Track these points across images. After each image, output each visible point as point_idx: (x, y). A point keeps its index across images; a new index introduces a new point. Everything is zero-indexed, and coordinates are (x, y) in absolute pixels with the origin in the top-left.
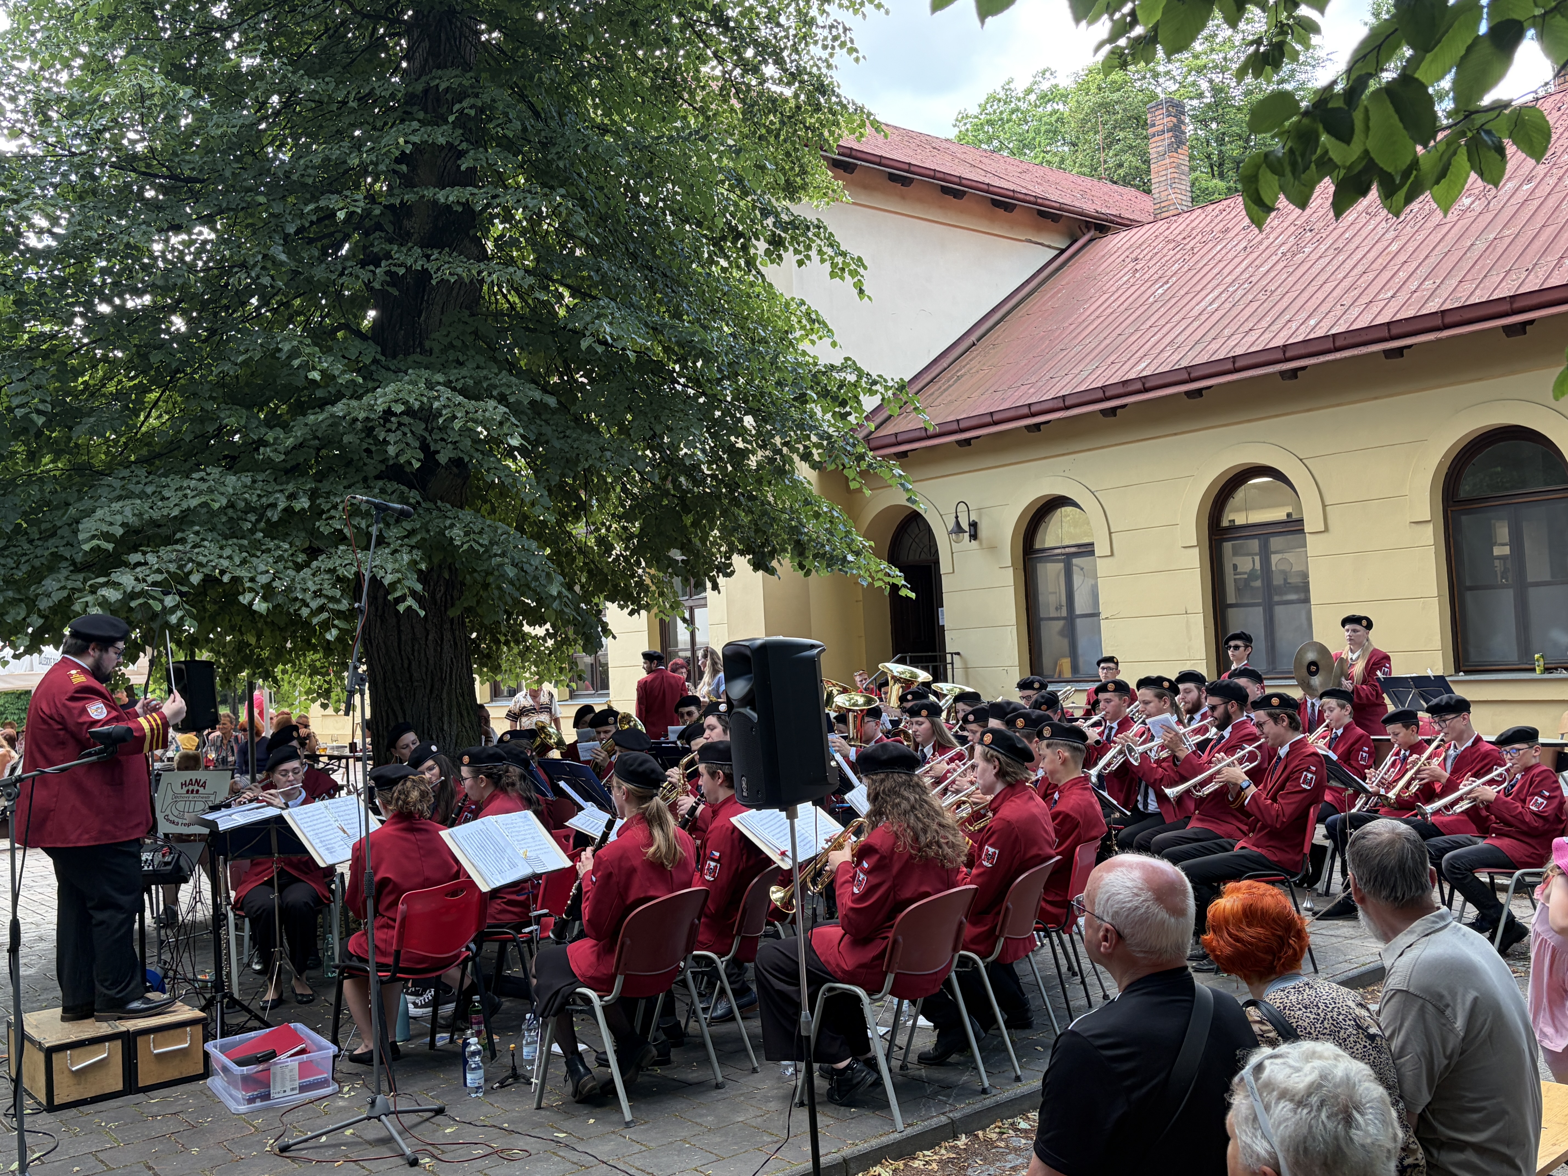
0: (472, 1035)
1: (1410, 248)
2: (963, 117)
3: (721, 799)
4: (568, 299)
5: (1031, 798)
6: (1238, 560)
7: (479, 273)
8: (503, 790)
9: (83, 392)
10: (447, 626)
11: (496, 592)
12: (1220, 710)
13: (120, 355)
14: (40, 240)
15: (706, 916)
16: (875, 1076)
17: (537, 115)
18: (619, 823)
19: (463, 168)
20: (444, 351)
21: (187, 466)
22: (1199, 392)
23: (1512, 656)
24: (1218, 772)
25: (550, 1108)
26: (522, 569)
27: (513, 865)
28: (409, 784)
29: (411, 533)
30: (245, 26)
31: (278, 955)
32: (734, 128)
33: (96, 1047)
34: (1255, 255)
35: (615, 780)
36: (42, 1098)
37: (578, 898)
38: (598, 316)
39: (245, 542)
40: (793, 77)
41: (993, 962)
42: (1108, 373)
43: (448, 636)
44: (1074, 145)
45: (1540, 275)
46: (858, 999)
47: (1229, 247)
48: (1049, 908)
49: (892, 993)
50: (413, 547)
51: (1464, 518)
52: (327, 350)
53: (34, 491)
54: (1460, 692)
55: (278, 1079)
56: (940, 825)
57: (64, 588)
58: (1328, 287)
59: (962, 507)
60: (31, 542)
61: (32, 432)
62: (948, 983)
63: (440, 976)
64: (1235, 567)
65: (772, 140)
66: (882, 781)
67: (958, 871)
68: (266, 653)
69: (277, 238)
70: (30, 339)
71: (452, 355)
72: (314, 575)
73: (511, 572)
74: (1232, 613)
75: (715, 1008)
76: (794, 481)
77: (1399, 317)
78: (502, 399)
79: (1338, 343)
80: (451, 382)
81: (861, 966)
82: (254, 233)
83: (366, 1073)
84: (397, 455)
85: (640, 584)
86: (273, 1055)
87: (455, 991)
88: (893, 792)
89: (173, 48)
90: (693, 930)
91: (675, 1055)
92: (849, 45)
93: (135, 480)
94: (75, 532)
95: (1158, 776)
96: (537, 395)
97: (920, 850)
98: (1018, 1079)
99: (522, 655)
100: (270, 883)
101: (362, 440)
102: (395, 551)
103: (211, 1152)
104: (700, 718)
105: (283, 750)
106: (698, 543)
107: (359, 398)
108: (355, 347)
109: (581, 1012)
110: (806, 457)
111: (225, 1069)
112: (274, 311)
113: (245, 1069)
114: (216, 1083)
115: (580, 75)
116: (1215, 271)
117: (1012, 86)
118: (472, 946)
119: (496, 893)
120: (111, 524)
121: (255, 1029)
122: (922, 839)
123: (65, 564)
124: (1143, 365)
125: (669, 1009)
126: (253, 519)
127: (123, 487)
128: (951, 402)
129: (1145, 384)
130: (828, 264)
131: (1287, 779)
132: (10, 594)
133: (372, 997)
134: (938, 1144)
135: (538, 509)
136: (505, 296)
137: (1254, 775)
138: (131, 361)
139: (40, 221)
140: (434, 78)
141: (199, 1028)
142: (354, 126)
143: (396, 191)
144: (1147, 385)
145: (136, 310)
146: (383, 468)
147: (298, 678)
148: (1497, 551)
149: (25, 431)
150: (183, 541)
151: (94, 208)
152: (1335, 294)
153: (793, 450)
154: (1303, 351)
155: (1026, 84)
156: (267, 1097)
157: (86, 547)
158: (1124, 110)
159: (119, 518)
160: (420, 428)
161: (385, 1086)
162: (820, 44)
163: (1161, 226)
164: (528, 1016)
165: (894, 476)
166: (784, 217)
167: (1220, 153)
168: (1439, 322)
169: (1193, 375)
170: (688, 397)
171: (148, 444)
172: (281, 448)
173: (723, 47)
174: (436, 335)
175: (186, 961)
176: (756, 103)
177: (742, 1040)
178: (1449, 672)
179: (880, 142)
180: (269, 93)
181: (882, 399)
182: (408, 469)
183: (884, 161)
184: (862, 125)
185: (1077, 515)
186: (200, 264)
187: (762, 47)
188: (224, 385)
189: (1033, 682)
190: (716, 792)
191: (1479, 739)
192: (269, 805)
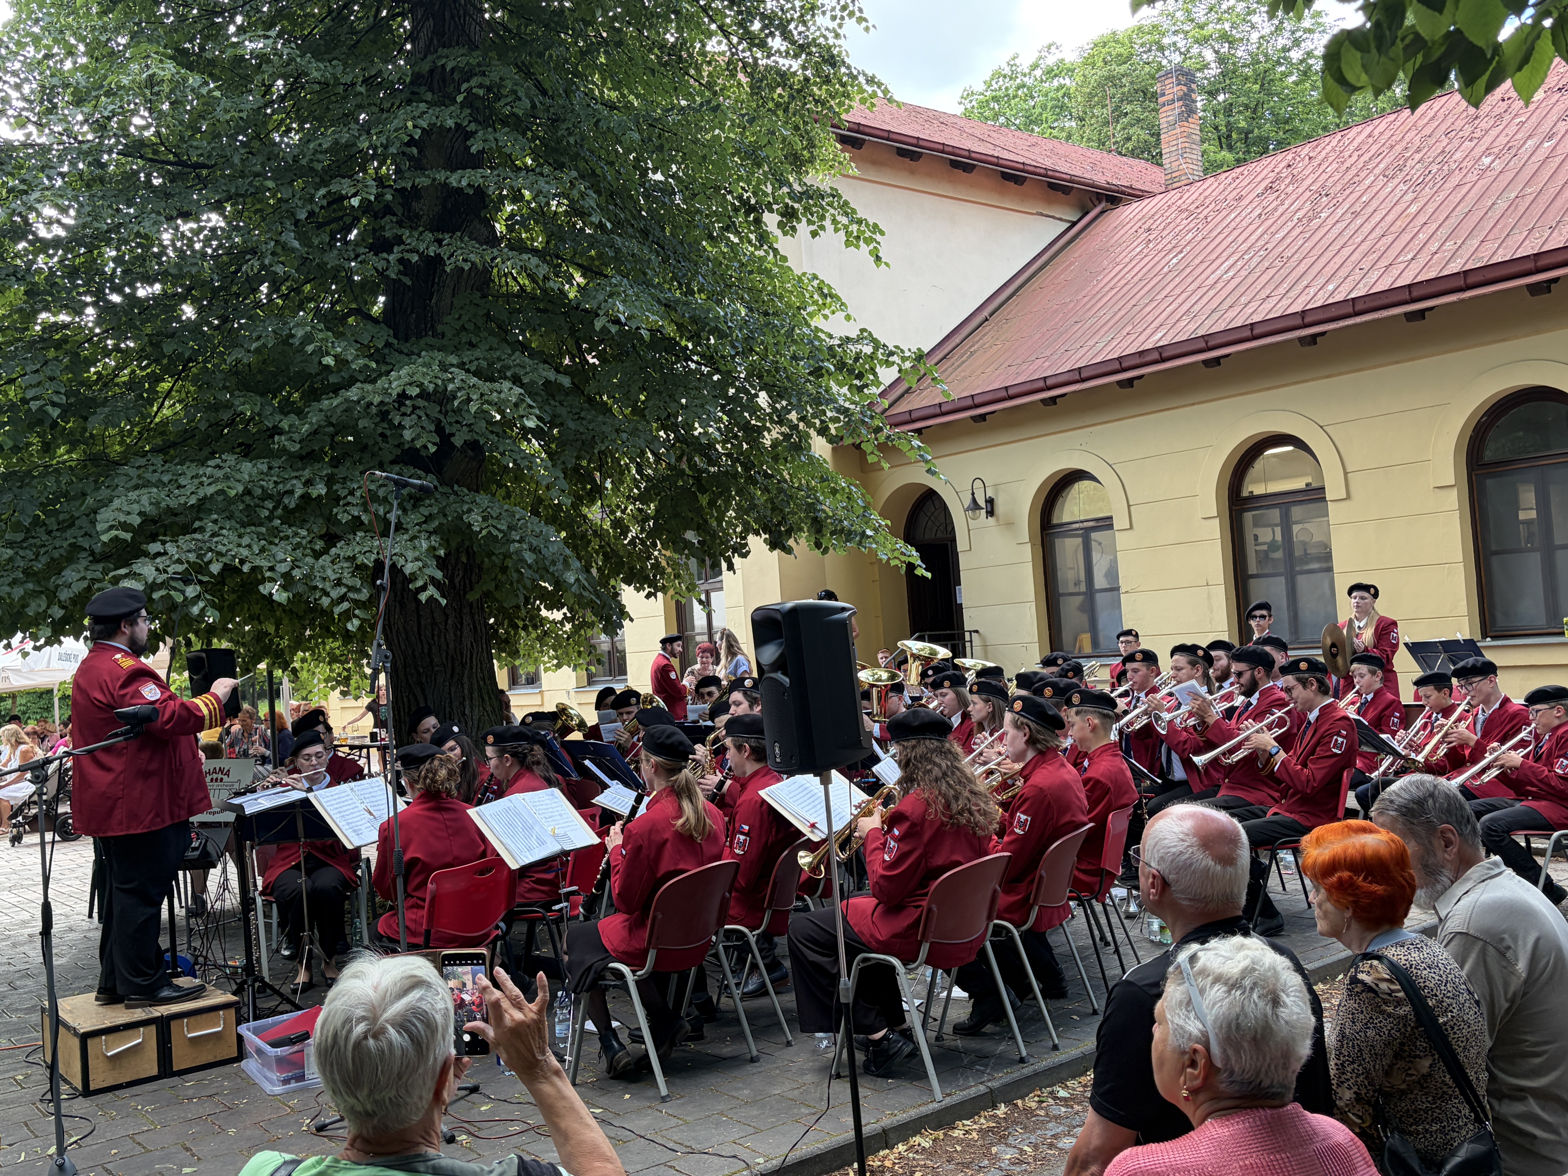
1: (1430, 209)
2: (969, 95)
3: (749, 773)
4: (579, 278)
5: (1063, 765)
6: (1260, 531)
7: (491, 257)
8: (529, 769)
9: (96, 382)
10: (466, 610)
11: (515, 575)
12: (1247, 676)
13: (132, 345)
14: (49, 231)
15: (737, 891)
16: (911, 1046)
17: (544, 93)
18: (646, 800)
19: (473, 149)
20: (456, 334)
21: (203, 454)
22: (1217, 361)
23: (1541, 620)
24: (1247, 739)
25: (584, 1084)
26: (540, 555)
27: (542, 843)
28: (436, 763)
29: (428, 519)
30: (247, 7)
31: (307, 939)
32: (742, 101)
33: (129, 1033)
34: (1270, 222)
35: (643, 753)
36: (78, 1083)
37: (606, 874)
38: (611, 295)
39: (263, 530)
40: (800, 49)
41: (1027, 931)
42: (1124, 344)
43: (467, 619)
44: (1081, 119)
45: (1564, 231)
46: (893, 968)
47: (1244, 214)
48: (1082, 877)
49: (927, 962)
50: (430, 533)
51: (1489, 482)
52: (339, 335)
53: (50, 482)
54: (1490, 656)
56: (972, 792)
57: (83, 578)
58: (1346, 252)
59: (978, 483)
60: (49, 533)
61: (47, 424)
62: (983, 952)
64: (1256, 537)
65: (780, 113)
66: (914, 747)
67: (990, 839)
68: (285, 642)
69: (288, 224)
70: (44, 329)
71: (464, 338)
72: (333, 563)
73: (529, 557)
74: (1253, 583)
75: (746, 983)
76: (811, 458)
77: (1419, 279)
78: (516, 380)
79: (1358, 307)
80: (464, 364)
81: (895, 936)
82: (263, 219)
84: (413, 440)
85: (657, 566)
86: (306, 1036)
88: (925, 758)
89: (176, 31)
91: (707, 1030)
92: (858, 14)
93: (151, 468)
94: (93, 523)
96: (551, 375)
97: (951, 817)
98: (1055, 1048)
99: (539, 639)
100: (297, 867)
101: (376, 424)
102: (412, 539)
103: (248, 1132)
104: (721, 697)
105: (307, 734)
106: (715, 524)
107: (373, 381)
108: (367, 332)
109: (614, 986)
110: (823, 431)
111: (260, 1052)
112: (284, 297)
113: (279, 1051)
114: (250, 1065)
115: (589, 51)
116: (1230, 239)
117: (1017, 61)
118: (502, 925)
119: (526, 870)
120: (129, 513)
121: (287, 1012)
122: (955, 807)
123: (84, 554)
124: (1160, 335)
125: (701, 984)
126: (271, 506)
127: (139, 477)
128: (965, 378)
129: (1162, 354)
130: (842, 233)
131: (1318, 744)
132: (30, 586)
134: (978, 1114)
135: (554, 492)
136: (515, 279)
137: (1284, 741)
138: (143, 350)
139: (49, 212)
140: (440, 57)
141: (232, 1012)
142: (360, 107)
143: (406, 174)
144: (1165, 355)
145: (147, 299)
146: (399, 452)
147: (317, 667)
148: (1522, 516)
149: (40, 422)
150: (201, 530)
151: (103, 197)
152: (1353, 258)
153: (810, 425)
154: (1322, 316)
155: (1032, 60)
156: (301, 1078)
157: (105, 538)
158: (1132, 83)
159: (136, 508)
160: (434, 410)
162: (828, 14)
163: (1173, 195)
164: (560, 993)
165: (912, 448)
166: (797, 187)
167: (1228, 124)
168: (1461, 283)
169: (1211, 343)
170: (702, 374)
171: (163, 433)
172: (296, 437)
173: (728, 20)
174: (447, 319)
175: (215, 944)
176: (764, 77)
177: (775, 1014)
178: (1477, 636)
179: (887, 118)
180: (274, 77)
181: (900, 371)
182: (423, 453)
183: (892, 136)
184: (874, 95)
185: (1095, 489)
186: (209, 251)
187: (768, 20)
188: (237, 373)
189: (1056, 659)
190: (743, 766)
191: (1506, 700)
192: (294, 789)
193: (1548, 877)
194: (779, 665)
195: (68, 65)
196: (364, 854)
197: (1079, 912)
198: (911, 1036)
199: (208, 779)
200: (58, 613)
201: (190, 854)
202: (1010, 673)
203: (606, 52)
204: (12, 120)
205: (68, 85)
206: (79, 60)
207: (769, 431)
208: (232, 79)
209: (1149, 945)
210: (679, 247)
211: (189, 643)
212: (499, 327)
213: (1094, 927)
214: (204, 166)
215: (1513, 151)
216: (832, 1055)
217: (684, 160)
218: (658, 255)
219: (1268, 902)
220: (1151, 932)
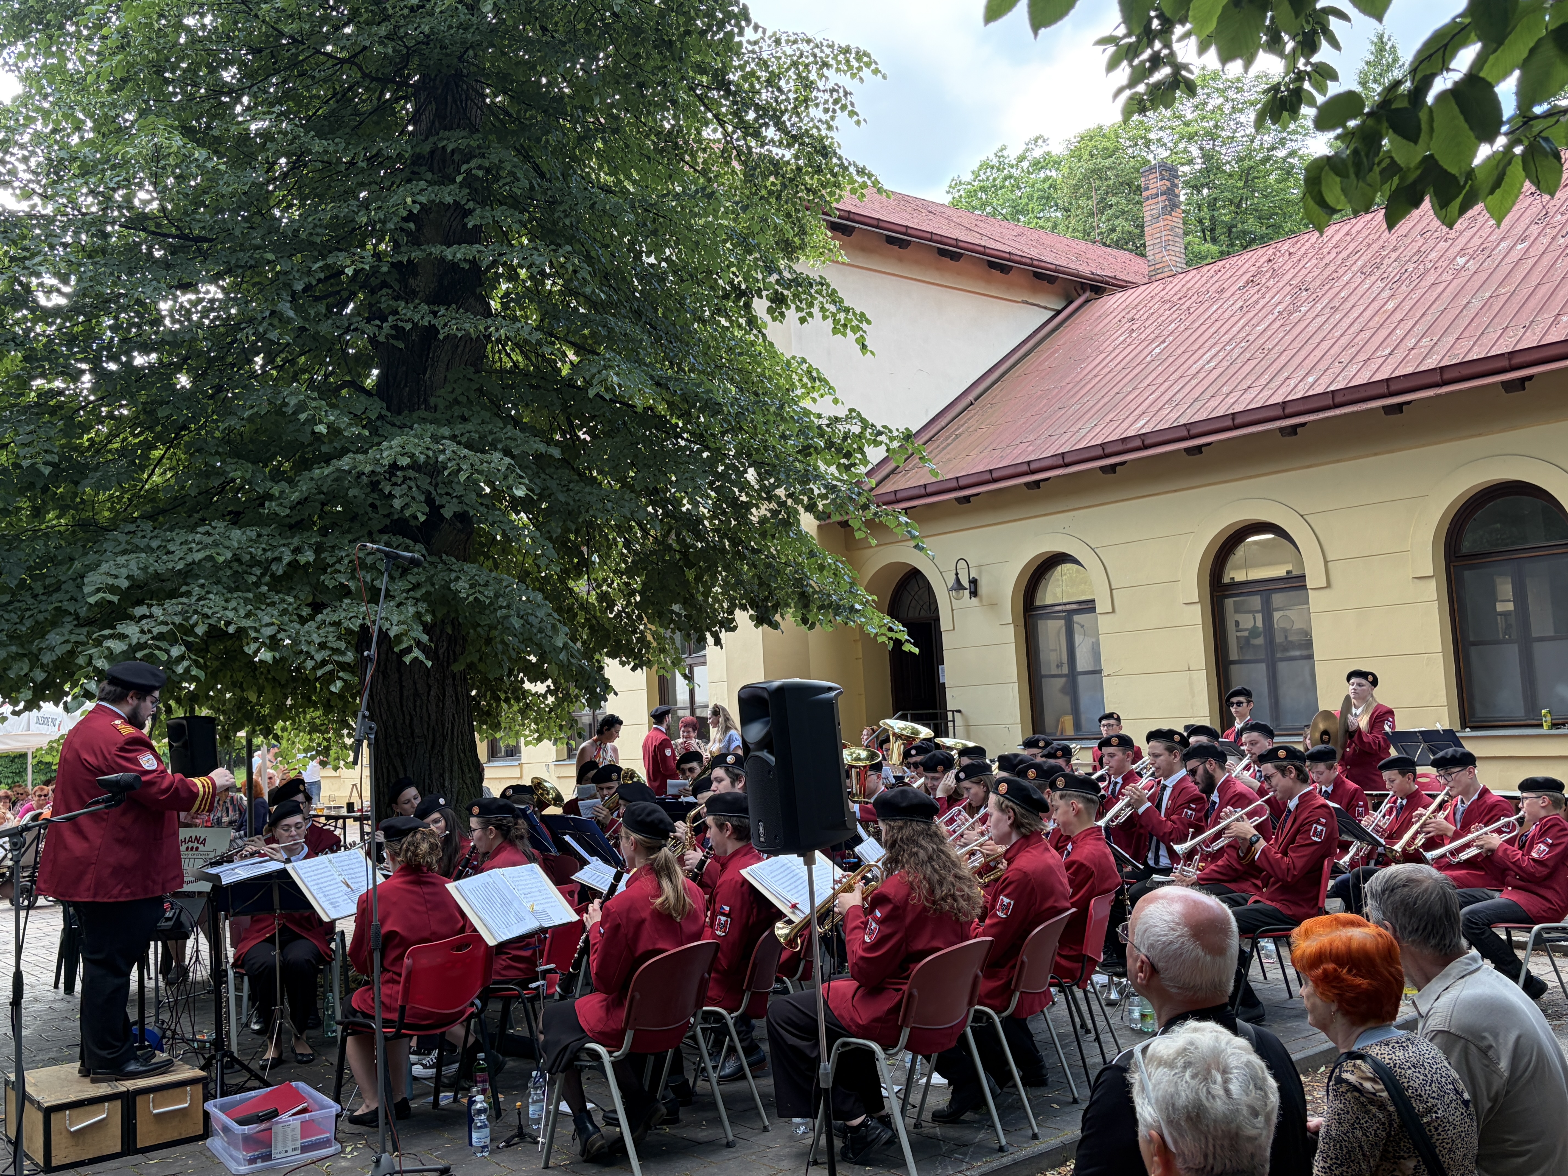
0: (478, 1093)
1: (1407, 306)
2: (956, 184)
3: (730, 852)
4: (571, 356)
5: (1046, 849)
6: (1239, 617)
7: (486, 329)
8: (511, 842)
9: (88, 449)
10: (449, 681)
11: (500, 647)
13: (125, 412)
14: (48, 299)
15: (716, 971)
16: (890, 1133)
17: (542, 175)
18: (626, 877)
19: (470, 226)
20: (449, 407)
21: (192, 520)
22: (1199, 449)
23: (1519, 711)
24: (1227, 827)
25: (557, 1167)
26: (526, 621)
27: (520, 919)
28: (418, 835)
29: (417, 586)
30: (255, 89)
31: (278, 1014)
32: (736, 189)
33: (94, 1108)
34: (1251, 314)
35: (623, 831)
36: (40, 1159)
37: (585, 950)
38: (605, 367)
39: (250, 595)
40: (793, 139)
41: (1008, 1017)
42: (1106, 431)
43: (449, 691)
44: (1067, 210)
45: (1537, 331)
46: (872, 1053)
47: (1225, 306)
48: (1064, 962)
49: (907, 1048)
50: (417, 600)
51: (1467, 573)
52: (333, 406)
53: (39, 546)
54: (1469, 747)
55: (280, 1138)
56: (956, 876)
57: (67, 642)
58: (1326, 345)
59: (962, 564)
60: (34, 597)
62: (964, 1037)
63: (443, 1033)
64: (1237, 623)
65: (773, 200)
66: (900, 828)
67: (972, 924)
68: (266, 711)
69: (284, 295)
70: (39, 396)
71: (457, 411)
72: (318, 628)
73: (516, 623)
74: (1234, 669)
75: (723, 1066)
76: (799, 533)
77: (1397, 373)
78: (507, 452)
79: (1338, 400)
80: (455, 436)
81: (876, 1020)
82: (260, 291)
83: (368, 1134)
84: (403, 508)
85: (642, 640)
86: (275, 1114)
87: (459, 1050)
88: (911, 840)
89: (184, 110)
90: (703, 984)
91: (683, 1113)
92: (850, 108)
93: (140, 534)
94: (80, 587)
95: (1167, 830)
96: (542, 448)
97: (934, 903)
98: (1035, 1137)
99: (523, 712)
100: (271, 940)
101: (367, 495)
102: (399, 605)
104: (703, 772)
105: (286, 804)
106: (701, 599)
107: (365, 452)
108: (360, 404)
109: (590, 1067)
110: (811, 508)
111: (226, 1129)
112: (278, 368)
113: (246, 1128)
114: (216, 1143)
115: (586, 138)
116: (1212, 330)
117: (1005, 153)
118: (477, 1002)
119: (503, 947)
120: (116, 577)
121: (255, 1089)
122: (938, 892)
123: (69, 619)
124: (1142, 422)
125: (677, 1067)
126: (258, 573)
127: (128, 542)
128: (949, 460)
129: (1144, 442)
130: (830, 321)
131: (1298, 831)
132: (14, 649)
133: (379, 1052)
136: (508, 355)
137: (1264, 829)
138: (137, 418)
139: (49, 280)
140: (442, 139)
141: (200, 1087)
142: (362, 186)
143: (403, 249)
144: (1147, 442)
145: (143, 368)
146: (388, 522)
147: (297, 736)
148: (1500, 607)
149: (31, 486)
150: (188, 594)
151: (105, 265)
152: (1332, 351)
153: (798, 501)
154: (1302, 408)
155: (1019, 151)
156: (268, 1157)
157: (92, 600)
158: (1117, 176)
159: (124, 572)
160: (425, 482)
161: (389, 1146)
162: (821, 107)
163: (1156, 287)
164: (534, 1073)
165: (900, 524)
166: (787, 275)
167: (1212, 218)
168: (1438, 378)
169: (1193, 432)
170: (692, 451)
171: (153, 500)
172: (286, 502)
173: (724, 110)
174: (441, 392)
175: (185, 1021)
176: (758, 165)
177: (753, 1099)
178: (1457, 727)
179: (877, 206)
180: (278, 155)
181: (888, 450)
182: (413, 523)
183: (881, 224)
184: (864, 186)
185: (1078, 571)
186: (207, 322)
187: (763, 111)
188: (229, 442)
189: (1038, 741)
190: (725, 845)
191: (1485, 791)
192: (272, 859)
193: (1528, 972)
194: (765, 743)
195: (75, 139)
196: (339, 927)
197: (1059, 998)
198: (890, 1122)
199: (183, 848)
200: (40, 676)
201: (163, 924)
202: (992, 754)
203: (603, 138)
204: (18, 191)
205: (75, 159)
206: (86, 135)
207: (758, 508)
208: (237, 156)
209: (1129, 1033)
210: (671, 328)
211: (169, 710)
212: (491, 401)
213: (1075, 1014)
214: (205, 240)
215: (1487, 252)
216: (810, 1141)
217: (677, 243)
218: (650, 334)
219: (1249, 991)
220: (1132, 1020)
